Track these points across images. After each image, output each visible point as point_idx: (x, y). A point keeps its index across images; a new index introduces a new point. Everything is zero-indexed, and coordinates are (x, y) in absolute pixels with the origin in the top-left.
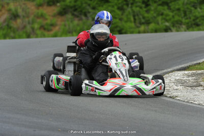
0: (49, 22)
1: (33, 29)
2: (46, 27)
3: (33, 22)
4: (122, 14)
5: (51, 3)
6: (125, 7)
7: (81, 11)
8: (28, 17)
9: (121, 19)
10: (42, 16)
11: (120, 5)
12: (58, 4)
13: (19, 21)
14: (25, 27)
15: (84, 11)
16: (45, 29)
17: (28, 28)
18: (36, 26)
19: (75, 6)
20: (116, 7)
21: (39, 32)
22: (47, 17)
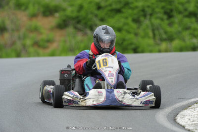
0: (44, 37)
1: (24, 46)
2: (41, 43)
3: (25, 37)
4: (138, 28)
5: (48, 13)
6: (142, 19)
7: (86, 24)
8: (18, 30)
9: (136, 34)
10: (36, 30)
11: (135, 17)
12: (57, 15)
13: (7, 35)
14: (13, 43)
15: (89, 23)
16: (39, 46)
17: (19, 45)
18: (28, 42)
19: (77, 17)
20: (130, 20)
21: (31, 50)
22: (42, 31)
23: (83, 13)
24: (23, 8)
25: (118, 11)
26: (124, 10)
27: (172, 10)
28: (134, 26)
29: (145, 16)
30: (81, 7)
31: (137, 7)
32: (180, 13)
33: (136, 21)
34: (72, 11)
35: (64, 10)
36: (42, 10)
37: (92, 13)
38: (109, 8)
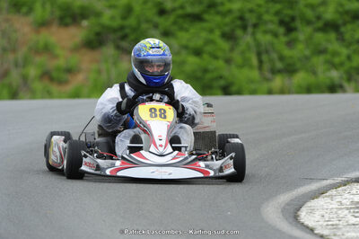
0: (61, 62)
1: (25, 79)
2: (55, 74)
3: (26, 63)
4: (232, 50)
5: (68, 20)
6: (239, 32)
8: (14, 50)
9: (228, 61)
10: (47, 49)
11: (227, 29)
12: (85, 23)
14: (6, 73)
16: (52, 79)
17: (15, 77)
18: (33, 72)
19: (122, 28)
20: (217, 33)
21: (38, 86)
22: (58, 51)
23: (132, 21)
24: (24, 10)
25: (197, 18)
26: (206, 16)
27: (293, 19)
28: (225, 45)
29: (244, 28)
30: (128, 10)
31: (230, 11)
32: (309, 23)
33: (229, 36)
34: (113, 18)
35: (98, 15)
36: (58, 13)
37: (148, 21)
38: (180, 12)
